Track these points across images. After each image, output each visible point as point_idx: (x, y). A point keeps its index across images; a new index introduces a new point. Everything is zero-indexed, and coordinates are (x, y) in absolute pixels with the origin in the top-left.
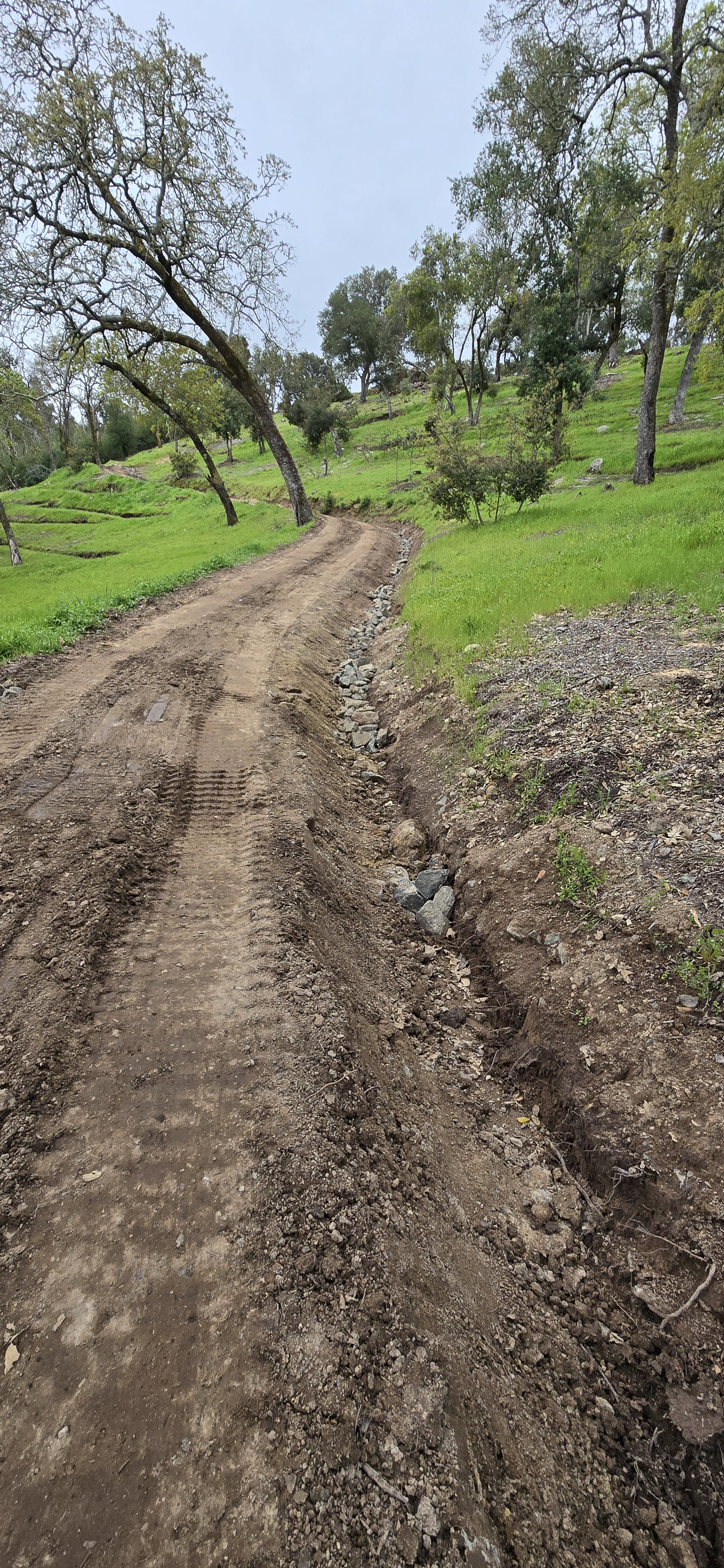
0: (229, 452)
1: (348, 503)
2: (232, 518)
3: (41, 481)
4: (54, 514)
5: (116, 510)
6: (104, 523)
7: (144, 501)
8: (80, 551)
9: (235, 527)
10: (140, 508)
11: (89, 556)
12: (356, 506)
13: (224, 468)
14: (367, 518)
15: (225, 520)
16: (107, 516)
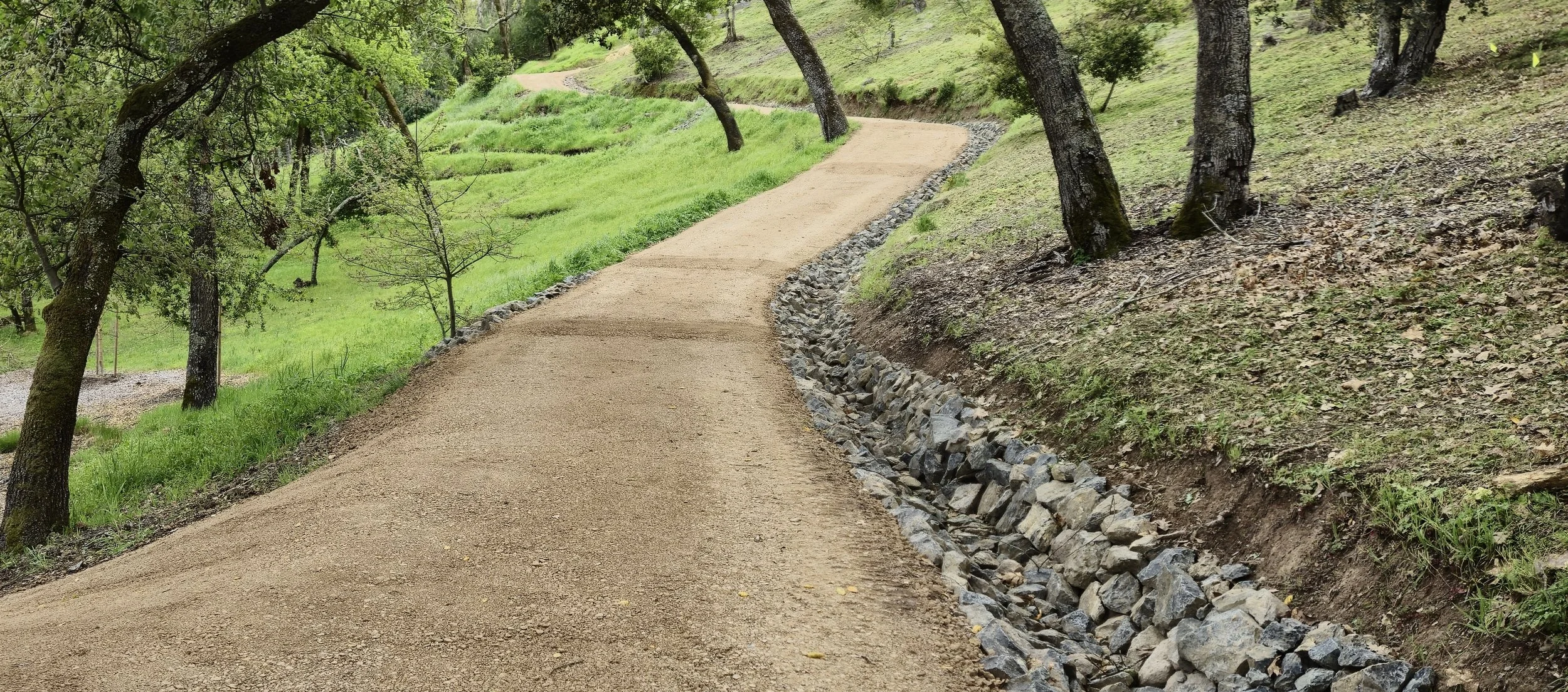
0: (729, 25)
1: (918, 95)
2: (734, 141)
3: (428, 112)
4: (464, 162)
5: (554, 145)
6: (540, 167)
7: (595, 125)
8: (516, 211)
9: (739, 153)
10: (591, 137)
11: (529, 216)
12: (933, 98)
13: (721, 56)
14: (949, 113)
15: (724, 143)
16: (542, 156)
